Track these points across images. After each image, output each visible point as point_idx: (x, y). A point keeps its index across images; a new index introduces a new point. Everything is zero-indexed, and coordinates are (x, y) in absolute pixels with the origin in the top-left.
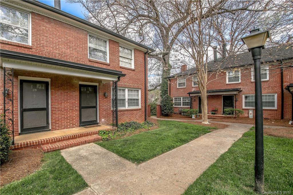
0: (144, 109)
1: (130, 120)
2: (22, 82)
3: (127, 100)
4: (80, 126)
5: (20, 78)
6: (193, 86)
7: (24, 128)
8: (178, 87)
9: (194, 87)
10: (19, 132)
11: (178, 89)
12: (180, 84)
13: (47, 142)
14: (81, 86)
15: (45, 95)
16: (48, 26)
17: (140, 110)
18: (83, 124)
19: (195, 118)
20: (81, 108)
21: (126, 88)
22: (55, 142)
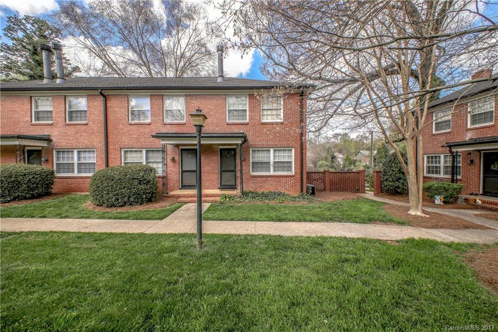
0: (299, 176)
1: (275, 189)
2: (182, 150)
3: (272, 163)
4: (219, 189)
5: (181, 147)
6: (469, 126)
7: (183, 185)
8: (434, 132)
9: (472, 129)
10: (180, 187)
11: (434, 135)
12: (440, 125)
13: (184, 196)
14: (221, 150)
15: (195, 160)
16: (195, 102)
17: (291, 176)
18: (223, 187)
19: (442, 204)
20: (222, 171)
21: (271, 148)
22: (189, 197)
